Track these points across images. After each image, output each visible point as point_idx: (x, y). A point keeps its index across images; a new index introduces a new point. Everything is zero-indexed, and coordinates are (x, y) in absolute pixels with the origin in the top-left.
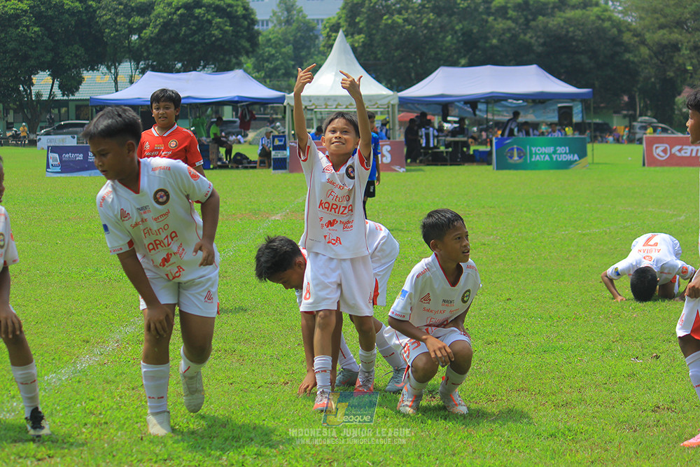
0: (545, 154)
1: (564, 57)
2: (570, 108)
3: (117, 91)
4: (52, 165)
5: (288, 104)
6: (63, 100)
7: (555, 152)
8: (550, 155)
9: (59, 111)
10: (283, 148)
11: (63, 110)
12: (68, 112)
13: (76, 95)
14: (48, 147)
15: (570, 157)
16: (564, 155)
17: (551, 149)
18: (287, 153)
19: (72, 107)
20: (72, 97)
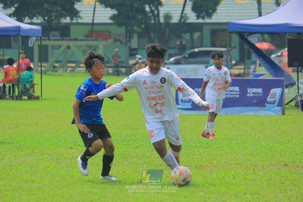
3: (260, 15)
4: (182, 100)
6: (196, 23)
9: (192, 36)
11: (197, 35)
12: (201, 37)
19: (207, 32)
20: (207, 20)
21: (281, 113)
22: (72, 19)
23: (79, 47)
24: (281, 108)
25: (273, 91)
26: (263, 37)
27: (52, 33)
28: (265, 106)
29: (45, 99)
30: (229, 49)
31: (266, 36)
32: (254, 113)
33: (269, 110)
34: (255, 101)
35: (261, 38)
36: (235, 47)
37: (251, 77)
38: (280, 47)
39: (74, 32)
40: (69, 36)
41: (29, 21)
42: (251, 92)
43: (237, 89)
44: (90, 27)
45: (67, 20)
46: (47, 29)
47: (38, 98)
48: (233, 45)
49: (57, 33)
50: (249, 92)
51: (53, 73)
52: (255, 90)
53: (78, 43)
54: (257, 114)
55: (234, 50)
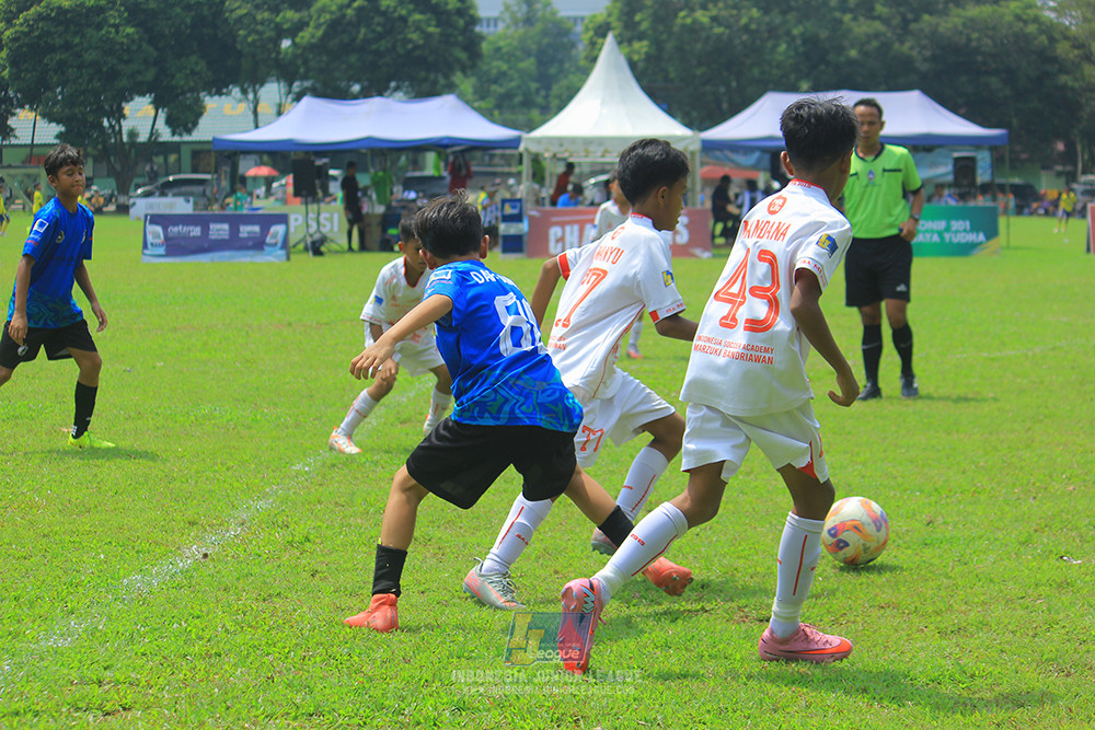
0: (932, 231)
1: (964, 79)
2: (972, 160)
3: (257, 127)
4: (152, 244)
5: (527, 150)
6: (172, 143)
7: (948, 229)
8: (940, 234)
9: (166, 160)
10: (518, 218)
11: (172, 158)
12: (179, 160)
13: (193, 134)
14: (146, 216)
15: (971, 238)
16: (963, 234)
17: (942, 225)
18: (524, 227)
19: (186, 153)
20: (186, 138)
21: (285, 257)
23: (14, 177)
24: (282, 252)
25: (274, 229)
26: (261, 158)
28: (264, 250)
30: (215, 176)
31: (265, 158)
32: (248, 259)
33: (268, 255)
34: (250, 243)
35: (258, 161)
37: (245, 212)
38: (284, 173)
39: (7, 156)
42: (246, 230)
43: (226, 226)
44: (28, 150)
53: (13, 171)
54: (254, 260)
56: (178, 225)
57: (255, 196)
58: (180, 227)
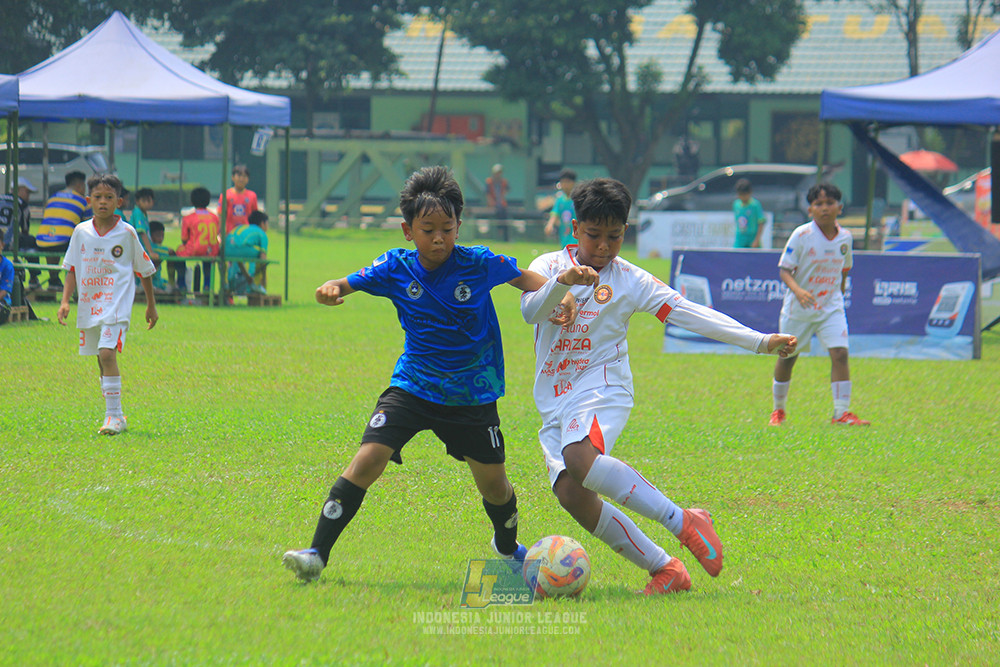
3: (914, 72)
6: (730, 95)
9: (717, 132)
11: (731, 128)
12: (745, 134)
13: (779, 78)
14: (676, 254)
19: (760, 118)
20: (763, 86)
21: (970, 353)
22: (376, 78)
23: (394, 158)
24: (965, 341)
25: (947, 290)
26: (921, 136)
27: (319, 117)
28: (923, 333)
29: (295, 306)
30: (825, 168)
31: (930, 134)
32: (892, 353)
33: (935, 345)
34: (896, 320)
35: (915, 139)
36: (840, 164)
37: (885, 251)
38: (970, 165)
39: (381, 114)
40: (367, 126)
41: (255, 82)
42: (886, 291)
44: (426, 102)
45: (362, 81)
46: (304, 107)
47: (276, 302)
48: (834, 158)
49: (333, 118)
50: (878, 291)
51: (320, 231)
52: (895, 287)
53: (392, 147)
54: (903, 355)
55: (838, 171)
56: (743, 278)
57: (905, 214)
58: (748, 281)
